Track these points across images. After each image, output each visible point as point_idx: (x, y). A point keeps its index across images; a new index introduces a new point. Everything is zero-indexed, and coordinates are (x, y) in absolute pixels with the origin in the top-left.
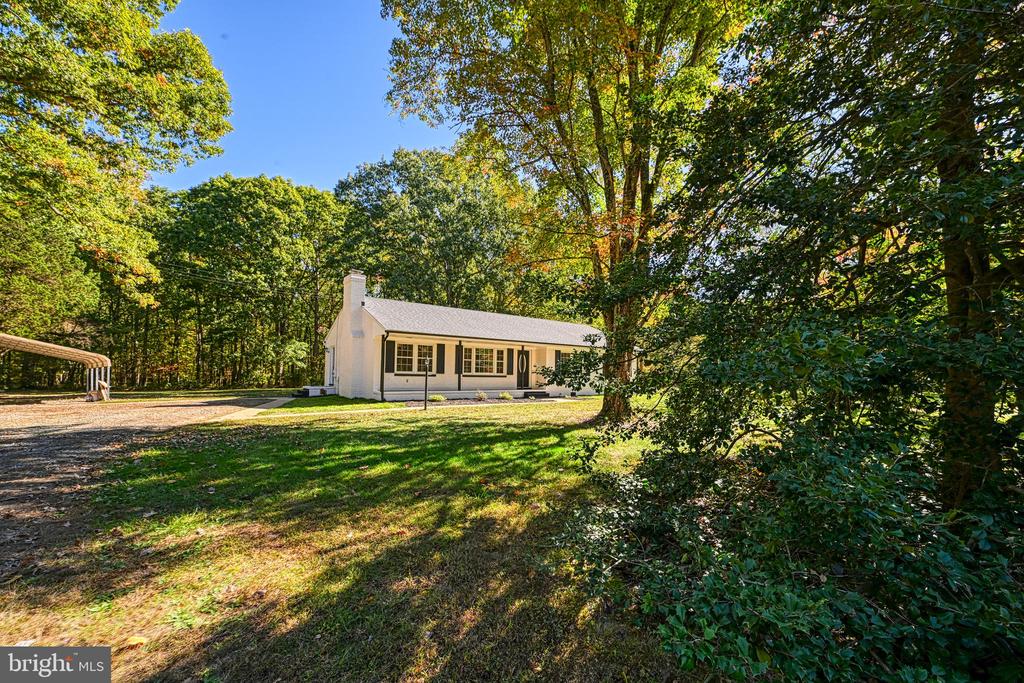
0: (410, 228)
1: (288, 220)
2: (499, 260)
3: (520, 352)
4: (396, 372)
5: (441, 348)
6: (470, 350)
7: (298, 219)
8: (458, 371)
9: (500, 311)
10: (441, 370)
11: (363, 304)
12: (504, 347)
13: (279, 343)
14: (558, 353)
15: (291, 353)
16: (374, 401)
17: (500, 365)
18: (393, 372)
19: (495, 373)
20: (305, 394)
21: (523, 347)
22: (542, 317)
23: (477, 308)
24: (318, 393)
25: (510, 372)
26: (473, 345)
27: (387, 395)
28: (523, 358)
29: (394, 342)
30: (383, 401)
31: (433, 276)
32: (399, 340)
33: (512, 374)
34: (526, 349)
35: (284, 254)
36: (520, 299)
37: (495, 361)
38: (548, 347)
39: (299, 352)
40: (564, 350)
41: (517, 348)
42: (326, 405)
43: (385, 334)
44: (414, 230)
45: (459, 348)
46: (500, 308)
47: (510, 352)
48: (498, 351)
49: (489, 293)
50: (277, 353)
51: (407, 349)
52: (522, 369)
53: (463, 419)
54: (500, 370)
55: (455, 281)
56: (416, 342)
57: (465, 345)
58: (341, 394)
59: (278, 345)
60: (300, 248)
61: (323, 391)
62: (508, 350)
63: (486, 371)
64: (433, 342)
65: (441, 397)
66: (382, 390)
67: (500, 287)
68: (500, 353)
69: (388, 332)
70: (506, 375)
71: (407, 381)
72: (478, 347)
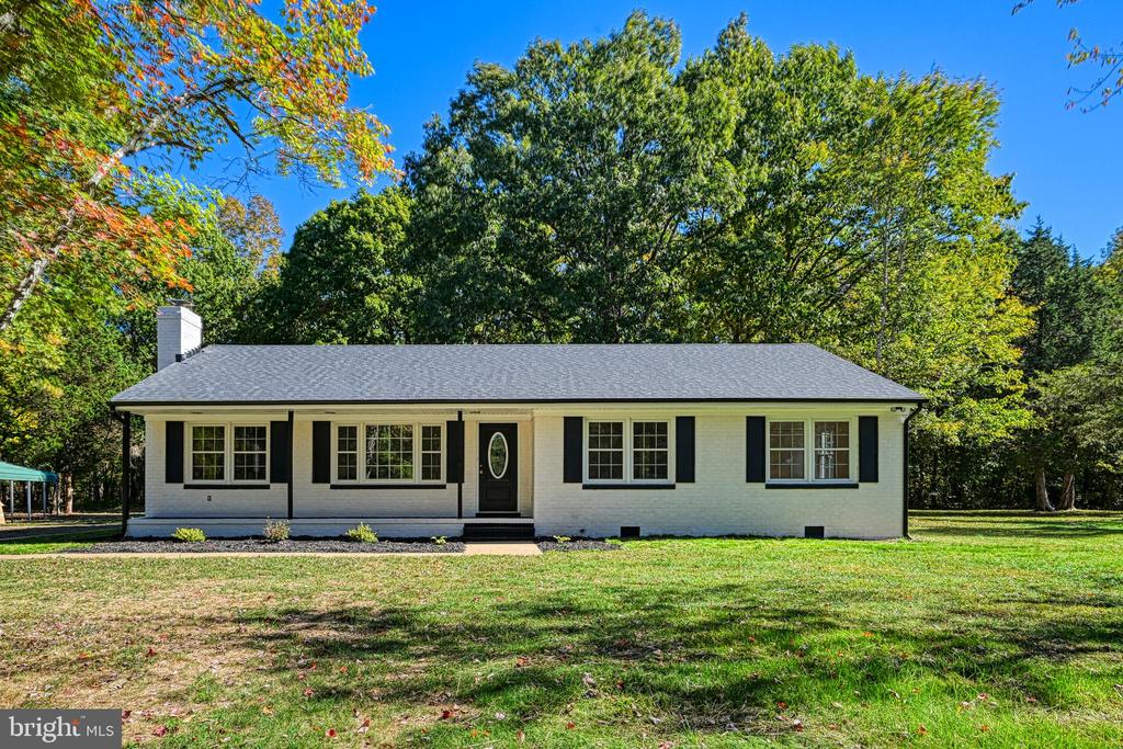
11: (179, 358)
12: (433, 419)
17: (432, 460)
18: (182, 481)
19: (417, 478)
25: (455, 476)
29: (181, 424)
37: (418, 452)
41: (475, 418)
54: (432, 472)
63: (395, 475)
65: (197, 534)
68: (432, 433)
70: (445, 483)
71: (209, 499)
72: (370, 423)
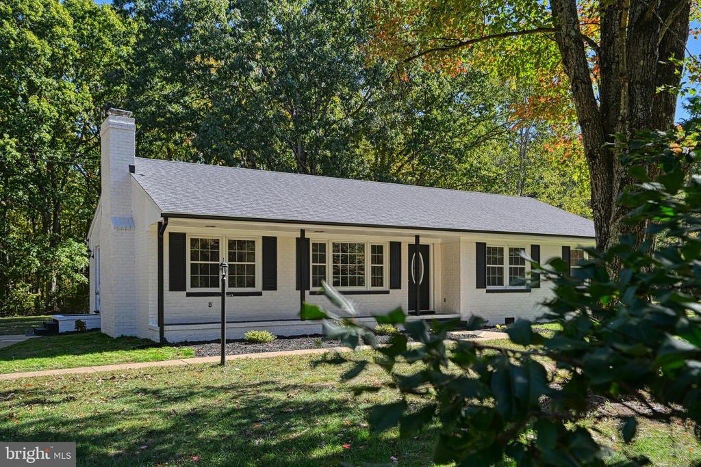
0: (228, 45)
1: (48, 51)
2: (378, 94)
3: (413, 249)
4: (189, 289)
5: (270, 244)
6: (323, 246)
7: (66, 49)
8: (302, 285)
9: (382, 180)
10: (270, 282)
11: (132, 169)
12: (384, 240)
13: (47, 245)
14: (481, 247)
15: (65, 260)
16: (146, 344)
17: (377, 272)
18: (184, 289)
19: (368, 286)
20: (52, 328)
21: (417, 237)
22: (451, 187)
23: (344, 175)
24: (72, 328)
25: (395, 284)
26: (329, 238)
27: (171, 333)
28: (417, 258)
29: (184, 235)
30: (163, 343)
31: (267, 123)
32: (193, 230)
33: (399, 287)
34: (422, 241)
35: (45, 104)
36: (415, 162)
37: (368, 266)
38: (464, 237)
39: (77, 258)
40: (491, 241)
41: (406, 240)
42: (52, 355)
43: (162, 220)
44: (236, 50)
45: (302, 243)
46: (381, 174)
47: (395, 247)
48: (373, 247)
49: (366, 155)
50: (46, 262)
51: (207, 248)
52: (417, 279)
53: (285, 389)
54: (377, 281)
55: (306, 132)
56: (224, 234)
57: (314, 237)
58: (103, 331)
59: (45, 249)
60: (71, 95)
61: (79, 324)
62: (392, 243)
63: (353, 284)
64: (255, 234)
65: (266, 335)
66: (161, 323)
67: (379, 138)
68: (377, 250)
69: (166, 216)
70: (387, 289)
71: (210, 305)
72: (336, 241)
